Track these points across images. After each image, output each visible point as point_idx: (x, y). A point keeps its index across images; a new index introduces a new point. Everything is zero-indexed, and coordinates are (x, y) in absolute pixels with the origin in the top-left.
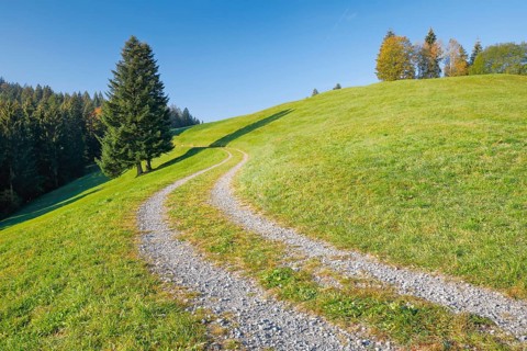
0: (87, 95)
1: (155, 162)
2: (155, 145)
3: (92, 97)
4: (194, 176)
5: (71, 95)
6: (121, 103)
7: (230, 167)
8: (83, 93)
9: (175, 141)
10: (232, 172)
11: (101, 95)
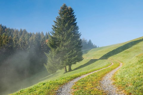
0: (43, 34)
1: (73, 67)
2: (73, 58)
3: (45, 34)
4: (91, 73)
5: (35, 33)
6: (58, 37)
7: (112, 69)
8: (40, 33)
9: (84, 56)
10: (113, 72)
11: (49, 33)
